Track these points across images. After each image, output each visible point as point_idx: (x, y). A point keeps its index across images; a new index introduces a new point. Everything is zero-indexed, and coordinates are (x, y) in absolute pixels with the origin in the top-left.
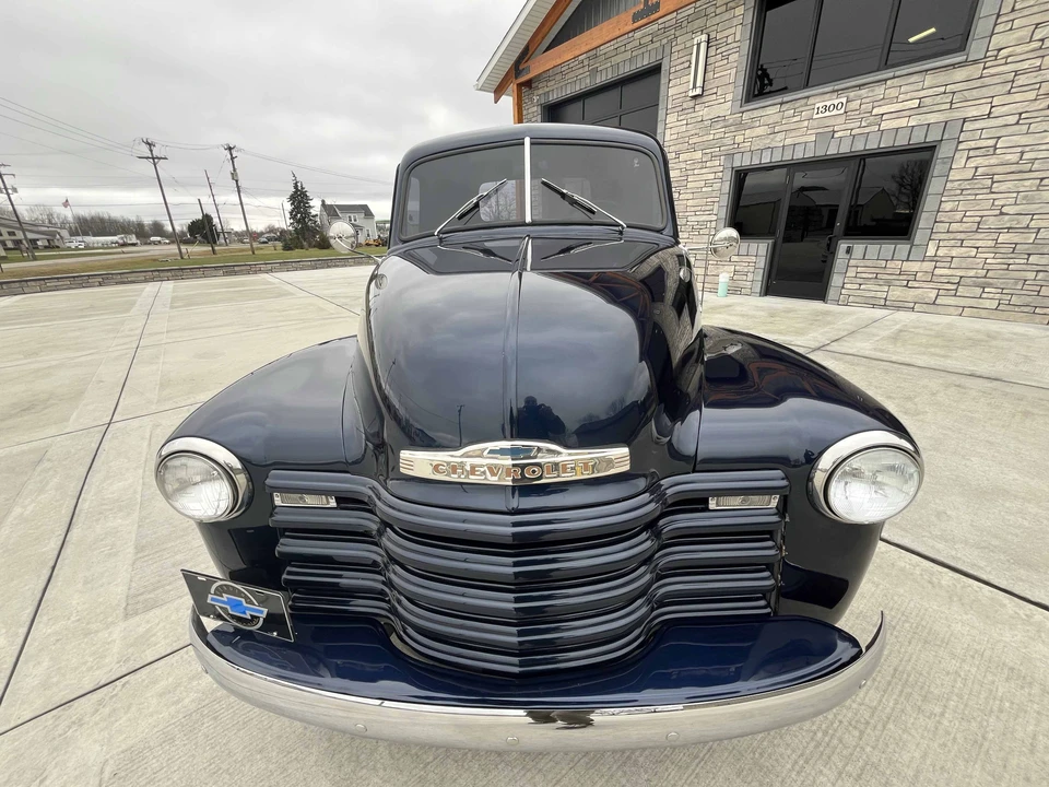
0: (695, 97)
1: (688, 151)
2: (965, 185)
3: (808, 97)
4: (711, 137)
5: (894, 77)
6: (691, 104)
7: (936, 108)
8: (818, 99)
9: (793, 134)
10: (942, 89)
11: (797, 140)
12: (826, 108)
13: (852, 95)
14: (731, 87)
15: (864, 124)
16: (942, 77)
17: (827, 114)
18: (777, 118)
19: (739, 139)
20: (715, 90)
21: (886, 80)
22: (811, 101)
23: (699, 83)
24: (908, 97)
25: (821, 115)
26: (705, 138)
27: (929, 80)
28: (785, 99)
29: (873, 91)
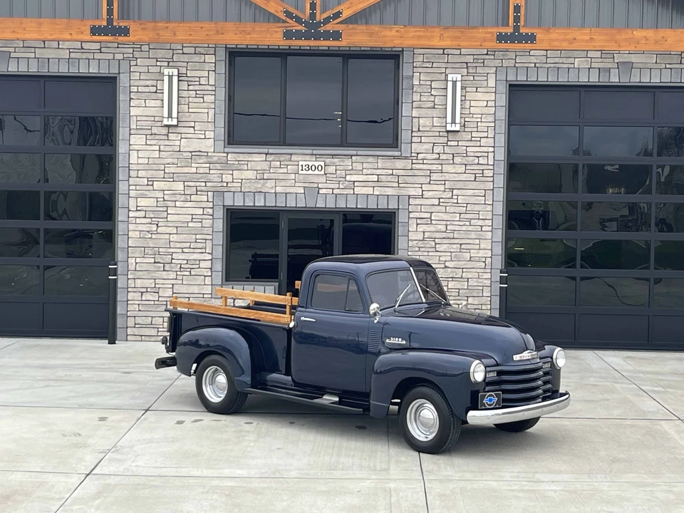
0: (168, 126)
1: (164, 179)
2: (420, 244)
3: (291, 154)
4: (194, 170)
5: (357, 155)
6: (164, 131)
7: (389, 184)
8: (300, 158)
9: (283, 183)
10: (390, 172)
11: (288, 190)
12: (309, 168)
13: (328, 161)
14: (211, 126)
15: (341, 187)
16: (389, 164)
17: (310, 172)
18: (265, 166)
19: (227, 178)
20: (192, 124)
21: (352, 156)
22: (294, 158)
23: (175, 114)
24: (369, 172)
25: (304, 172)
26: (186, 170)
27: (381, 163)
28: (271, 151)
29: (343, 161)
